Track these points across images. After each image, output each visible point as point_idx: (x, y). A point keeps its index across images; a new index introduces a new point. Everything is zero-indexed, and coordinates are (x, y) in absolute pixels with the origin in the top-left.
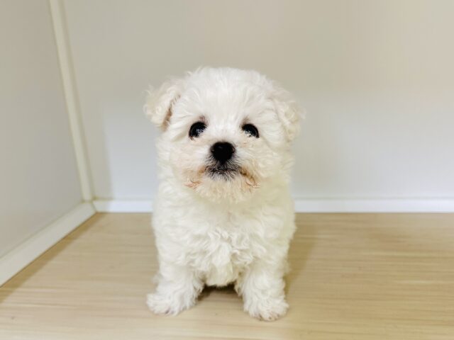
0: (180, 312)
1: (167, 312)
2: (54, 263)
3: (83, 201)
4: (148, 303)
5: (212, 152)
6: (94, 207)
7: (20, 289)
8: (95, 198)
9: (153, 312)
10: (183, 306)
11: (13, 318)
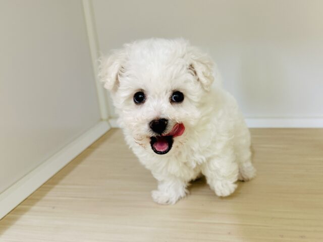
0: (176, 202)
1: (167, 202)
2: (82, 166)
3: (101, 120)
4: (153, 196)
5: (151, 127)
6: (109, 124)
7: (57, 186)
8: (110, 118)
9: (157, 203)
10: (179, 196)
11: (54, 208)
